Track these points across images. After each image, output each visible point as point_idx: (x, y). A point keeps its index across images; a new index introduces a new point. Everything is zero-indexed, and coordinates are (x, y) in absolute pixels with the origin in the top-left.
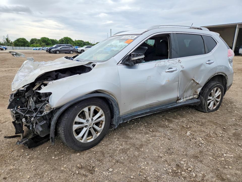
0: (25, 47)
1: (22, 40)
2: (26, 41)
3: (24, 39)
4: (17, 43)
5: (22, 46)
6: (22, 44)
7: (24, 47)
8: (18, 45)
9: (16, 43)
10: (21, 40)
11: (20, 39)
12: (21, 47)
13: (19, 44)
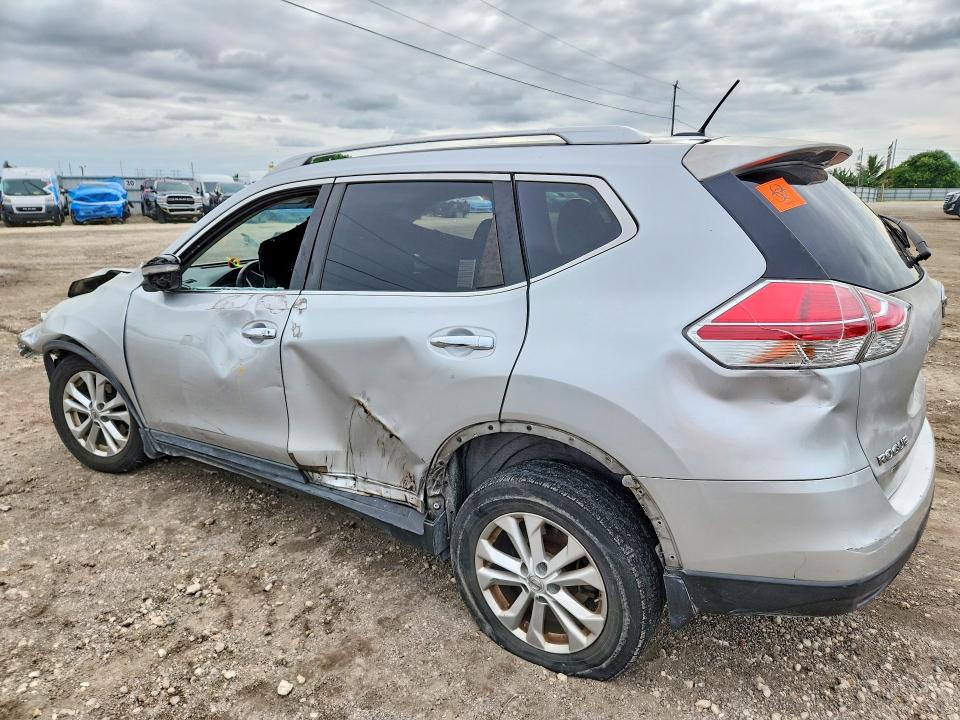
0: (935, 190)
1: (931, 160)
2: (949, 162)
3: (938, 156)
4: (907, 175)
5: (922, 185)
6: (927, 175)
7: (928, 190)
8: (907, 180)
9: (903, 172)
10: (925, 160)
11: (924, 155)
12: (915, 190)
13: (915, 177)
